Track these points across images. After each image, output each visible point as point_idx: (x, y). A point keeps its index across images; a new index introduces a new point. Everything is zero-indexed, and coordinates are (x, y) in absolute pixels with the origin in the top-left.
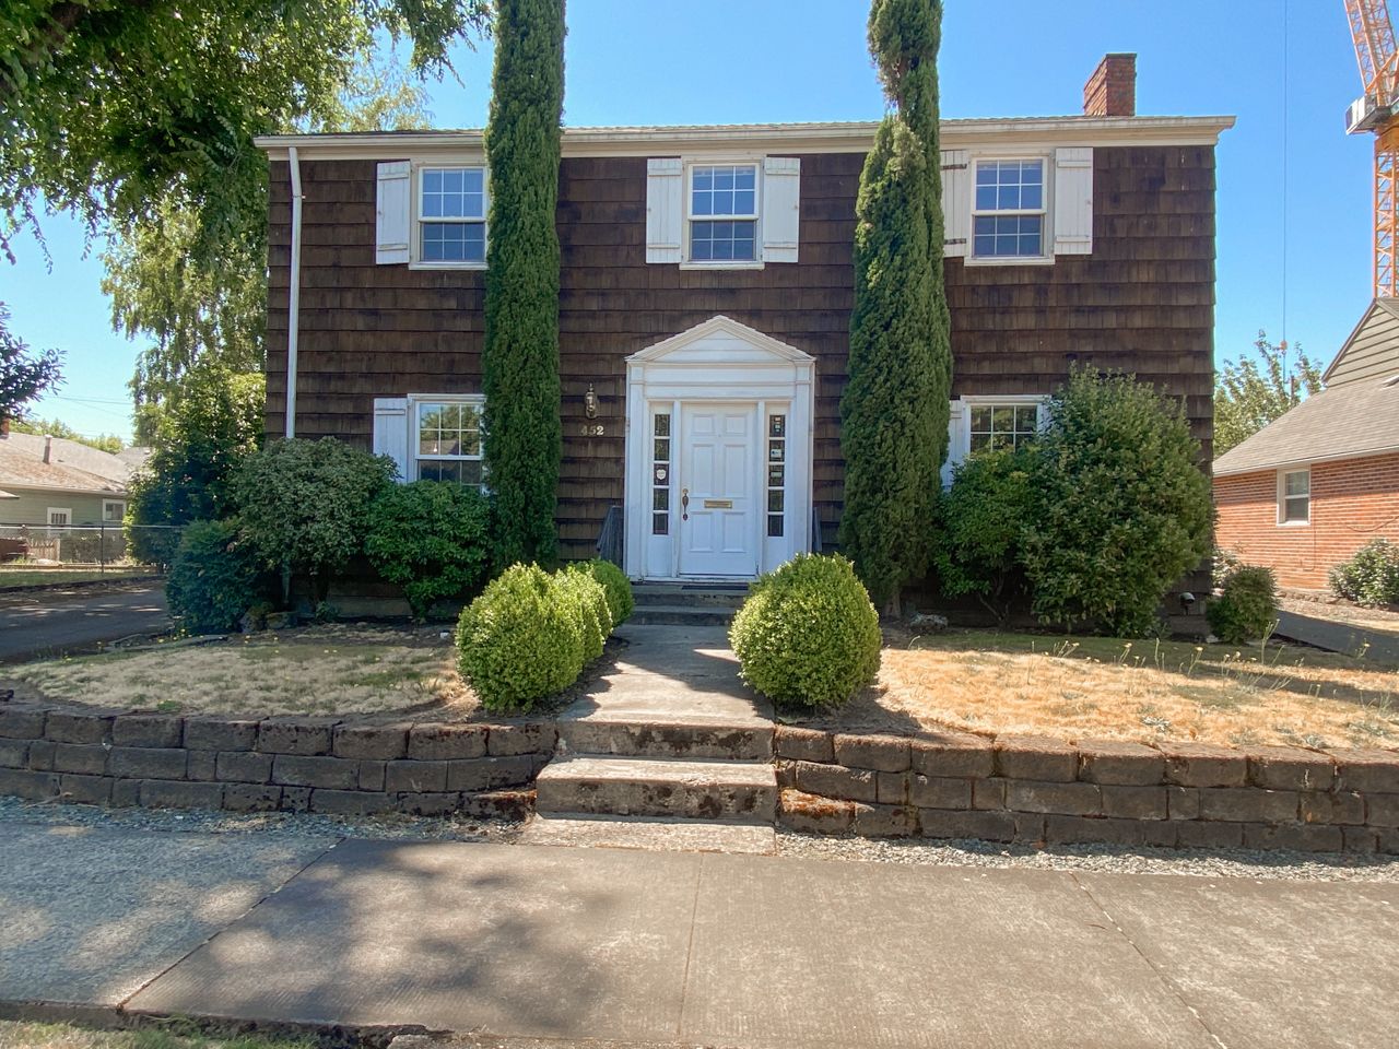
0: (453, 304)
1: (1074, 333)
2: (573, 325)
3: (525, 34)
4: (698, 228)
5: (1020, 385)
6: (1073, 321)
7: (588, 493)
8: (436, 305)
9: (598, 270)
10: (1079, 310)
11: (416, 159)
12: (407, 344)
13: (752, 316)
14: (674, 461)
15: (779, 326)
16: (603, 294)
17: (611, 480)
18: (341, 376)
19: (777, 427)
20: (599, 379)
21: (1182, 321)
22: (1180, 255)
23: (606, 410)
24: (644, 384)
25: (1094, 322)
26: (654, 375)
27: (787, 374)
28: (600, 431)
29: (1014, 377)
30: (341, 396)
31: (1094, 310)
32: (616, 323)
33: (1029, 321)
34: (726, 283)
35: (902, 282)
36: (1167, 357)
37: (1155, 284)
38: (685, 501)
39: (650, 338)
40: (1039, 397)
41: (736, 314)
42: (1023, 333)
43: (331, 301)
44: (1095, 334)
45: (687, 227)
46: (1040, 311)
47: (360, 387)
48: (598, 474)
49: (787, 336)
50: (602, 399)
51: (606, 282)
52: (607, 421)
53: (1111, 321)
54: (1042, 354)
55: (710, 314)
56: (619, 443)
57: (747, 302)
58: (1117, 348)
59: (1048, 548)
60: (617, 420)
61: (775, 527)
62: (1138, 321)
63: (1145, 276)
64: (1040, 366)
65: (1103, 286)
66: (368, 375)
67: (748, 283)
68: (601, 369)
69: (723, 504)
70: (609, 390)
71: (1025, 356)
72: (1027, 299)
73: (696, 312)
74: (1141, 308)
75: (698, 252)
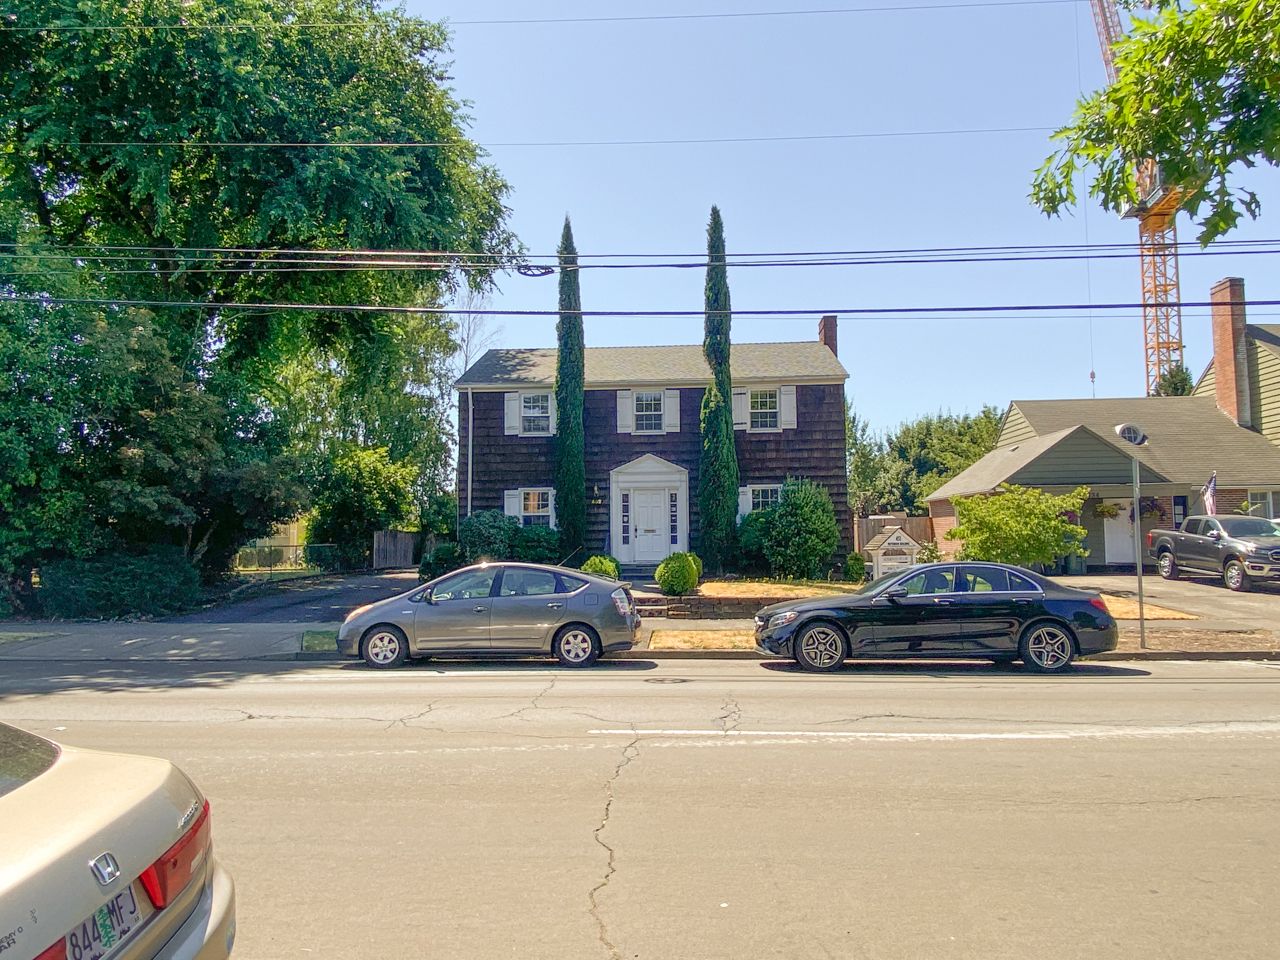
0: (537, 450)
1: (792, 460)
2: (588, 458)
3: (570, 353)
4: (639, 418)
5: (769, 481)
6: (790, 455)
7: (596, 528)
8: (530, 451)
9: (598, 436)
10: (792, 451)
11: (520, 391)
12: (518, 467)
13: (661, 453)
14: (631, 514)
15: (673, 457)
16: (600, 445)
17: (605, 522)
18: (491, 482)
19: (673, 498)
20: (600, 480)
21: (833, 454)
22: (832, 428)
23: (603, 493)
24: (618, 482)
25: (799, 455)
26: (621, 478)
27: (677, 477)
28: (600, 501)
29: (767, 478)
30: (490, 490)
31: (800, 450)
32: (606, 456)
33: (774, 455)
34: (651, 440)
35: (717, 448)
36: (828, 469)
37: (823, 440)
38: (636, 530)
39: (619, 463)
40: (778, 485)
41: (653, 453)
42: (771, 460)
44: (799, 460)
45: (634, 418)
46: (777, 451)
47: (499, 486)
48: (599, 519)
49: (676, 462)
50: (599, 489)
51: (601, 441)
52: (603, 498)
53: (806, 455)
54: (779, 468)
55: (644, 453)
56: (608, 506)
57: (660, 448)
58: (808, 465)
59: (772, 547)
60: (606, 497)
61: (674, 540)
62: (816, 454)
63: (818, 436)
64: (779, 473)
65: (802, 441)
66: (502, 481)
67: (661, 440)
68: (601, 476)
69: (653, 531)
70: (603, 485)
71: (772, 469)
72: (773, 446)
73: (637, 453)
74: (817, 449)
75: (639, 427)
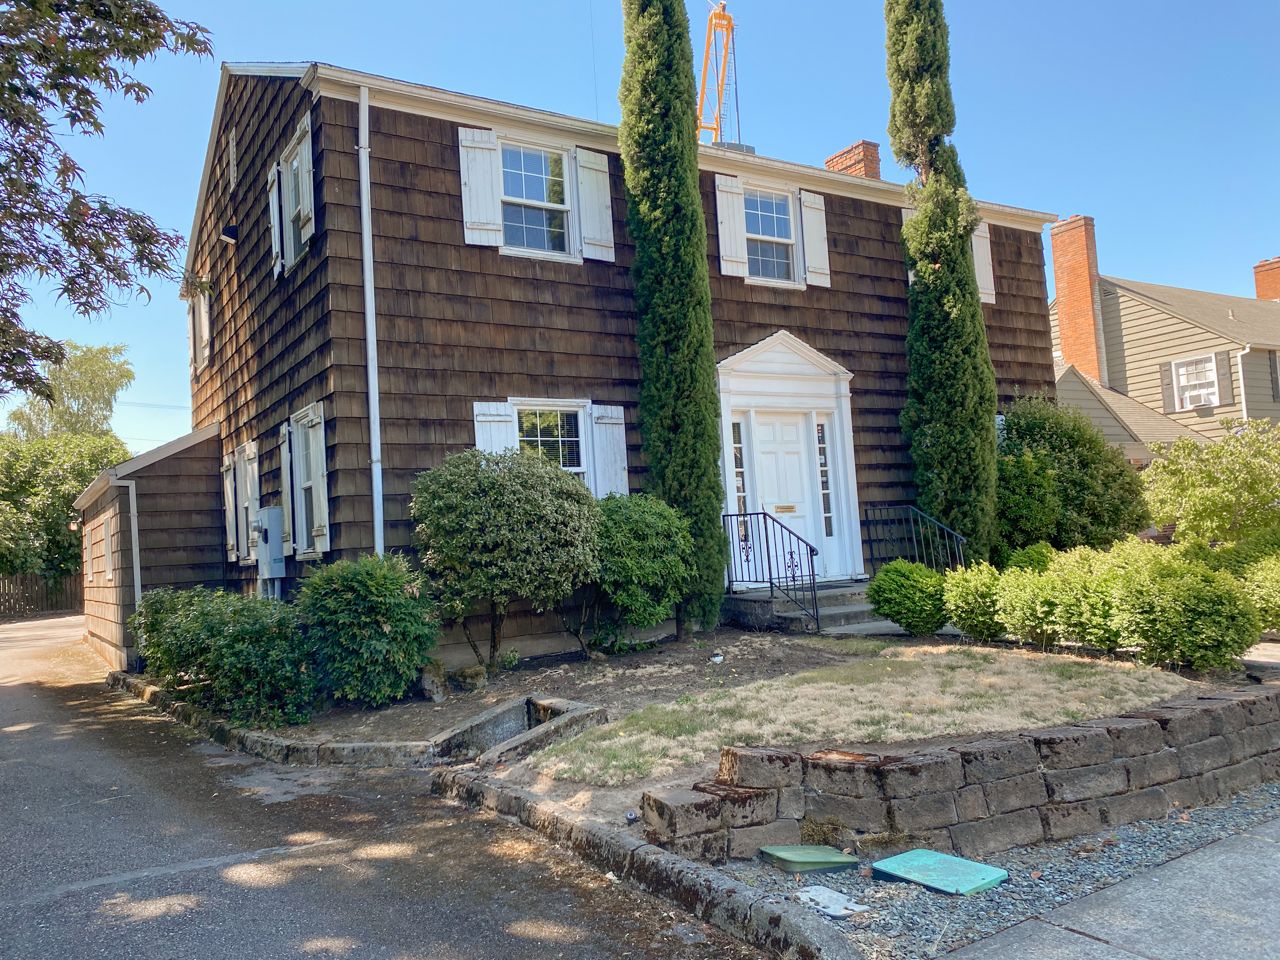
0: (548, 298)
4: (752, 246)
8: (531, 298)
12: (502, 340)
18: (431, 374)
19: (820, 435)
21: (1039, 358)
22: (1034, 310)
24: (730, 393)
25: (1000, 356)
27: (830, 386)
30: (431, 399)
31: (1001, 346)
34: (782, 301)
37: (1026, 331)
43: (412, 281)
47: (457, 387)
49: (827, 353)
53: (1008, 357)
55: (775, 327)
57: (797, 320)
63: (1019, 323)
65: (1001, 330)
66: (465, 376)
67: (796, 301)
69: (790, 509)
73: (762, 326)
74: (1020, 347)
75: (752, 268)
